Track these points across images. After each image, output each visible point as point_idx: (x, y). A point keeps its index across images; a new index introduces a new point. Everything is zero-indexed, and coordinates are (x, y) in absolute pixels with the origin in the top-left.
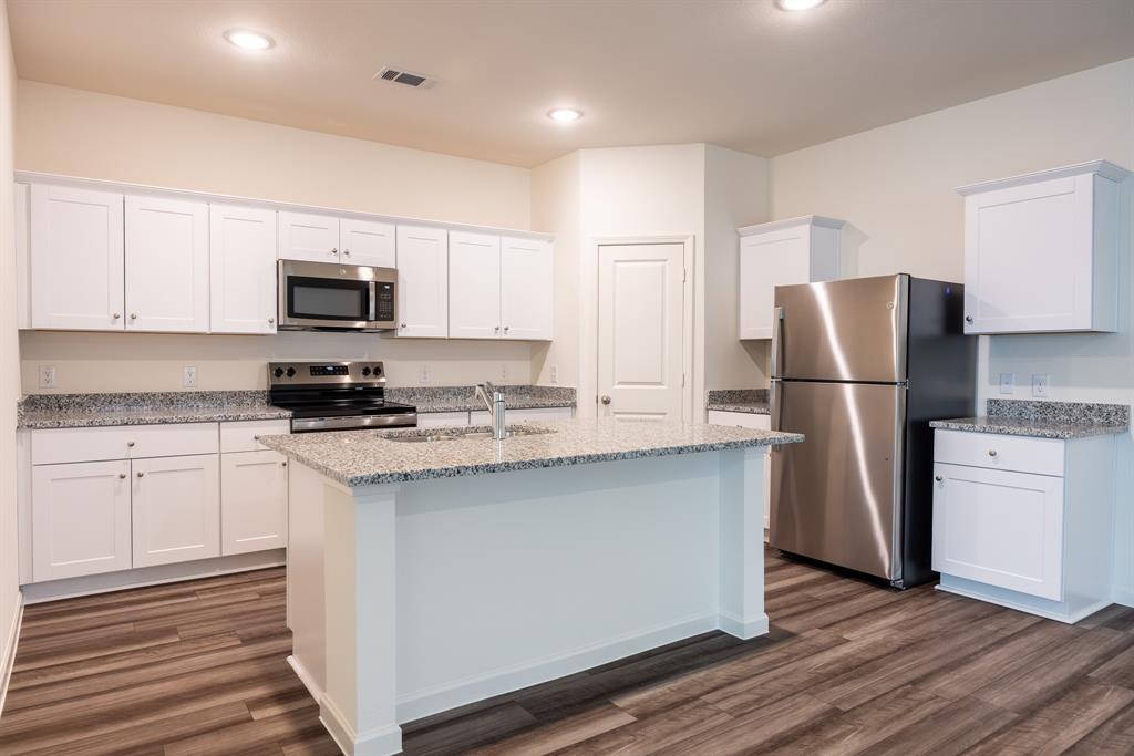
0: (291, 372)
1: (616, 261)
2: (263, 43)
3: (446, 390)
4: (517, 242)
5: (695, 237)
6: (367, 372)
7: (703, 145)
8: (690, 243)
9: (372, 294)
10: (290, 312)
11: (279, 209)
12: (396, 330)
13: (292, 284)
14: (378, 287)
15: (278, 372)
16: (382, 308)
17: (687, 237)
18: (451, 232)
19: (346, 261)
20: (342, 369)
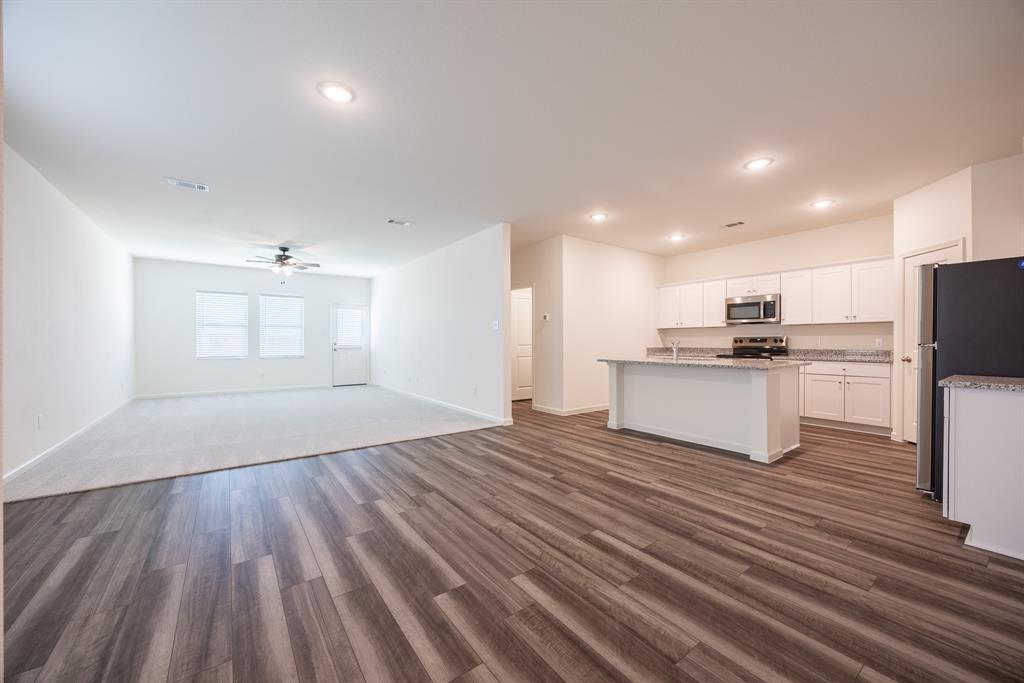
0: (741, 341)
1: (916, 267)
2: (682, 237)
5: (964, 238)
6: (776, 341)
7: (970, 168)
8: (961, 244)
9: (762, 307)
10: (729, 317)
11: (726, 279)
12: (780, 322)
13: (730, 307)
14: (766, 304)
15: (736, 341)
16: (769, 312)
17: (959, 240)
18: (814, 270)
19: (754, 294)
20: (764, 340)
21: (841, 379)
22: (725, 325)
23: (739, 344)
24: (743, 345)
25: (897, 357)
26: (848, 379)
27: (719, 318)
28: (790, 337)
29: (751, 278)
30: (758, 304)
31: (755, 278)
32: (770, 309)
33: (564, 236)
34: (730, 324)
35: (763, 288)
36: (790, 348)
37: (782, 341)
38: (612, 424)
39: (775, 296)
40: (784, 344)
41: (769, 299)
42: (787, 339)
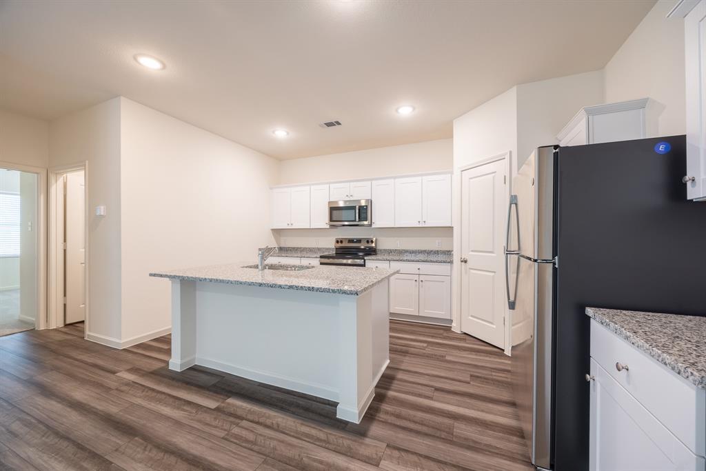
0: (341, 242)
1: (471, 178)
2: (285, 133)
3: (406, 251)
4: (430, 178)
5: (511, 152)
6: (368, 242)
7: (515, 88)
8: (507, 157)
9: (357, 211)
10: (331, 220)
11: (329, 183)
12: (371, 225)
13: (333, 209)
14: (361, 208)
15: (337, 242)
16: (362, 216)
17: (506, 154)
18: (397, 180)
19: (352, 199)
20: (359, 241)
21: (416, 277)
22: (328, 227)
23: (340, 245)
24: (343, 245)
25: (456, 259)
26: (422, 278)
27: (323, 221)
28: (378, 238)
29: (348, 184)
30: (354, 208)
31: (352, 184)
32: (362, 213)
33: (122, 98)
34: (332, 226)
35: (358, 193)
36: (378, 248)
37: (372, 242)
38: (176, 363)
39: (367, 201)
40: (373, 245)
41: (363, 203)
42: (376, 240)
